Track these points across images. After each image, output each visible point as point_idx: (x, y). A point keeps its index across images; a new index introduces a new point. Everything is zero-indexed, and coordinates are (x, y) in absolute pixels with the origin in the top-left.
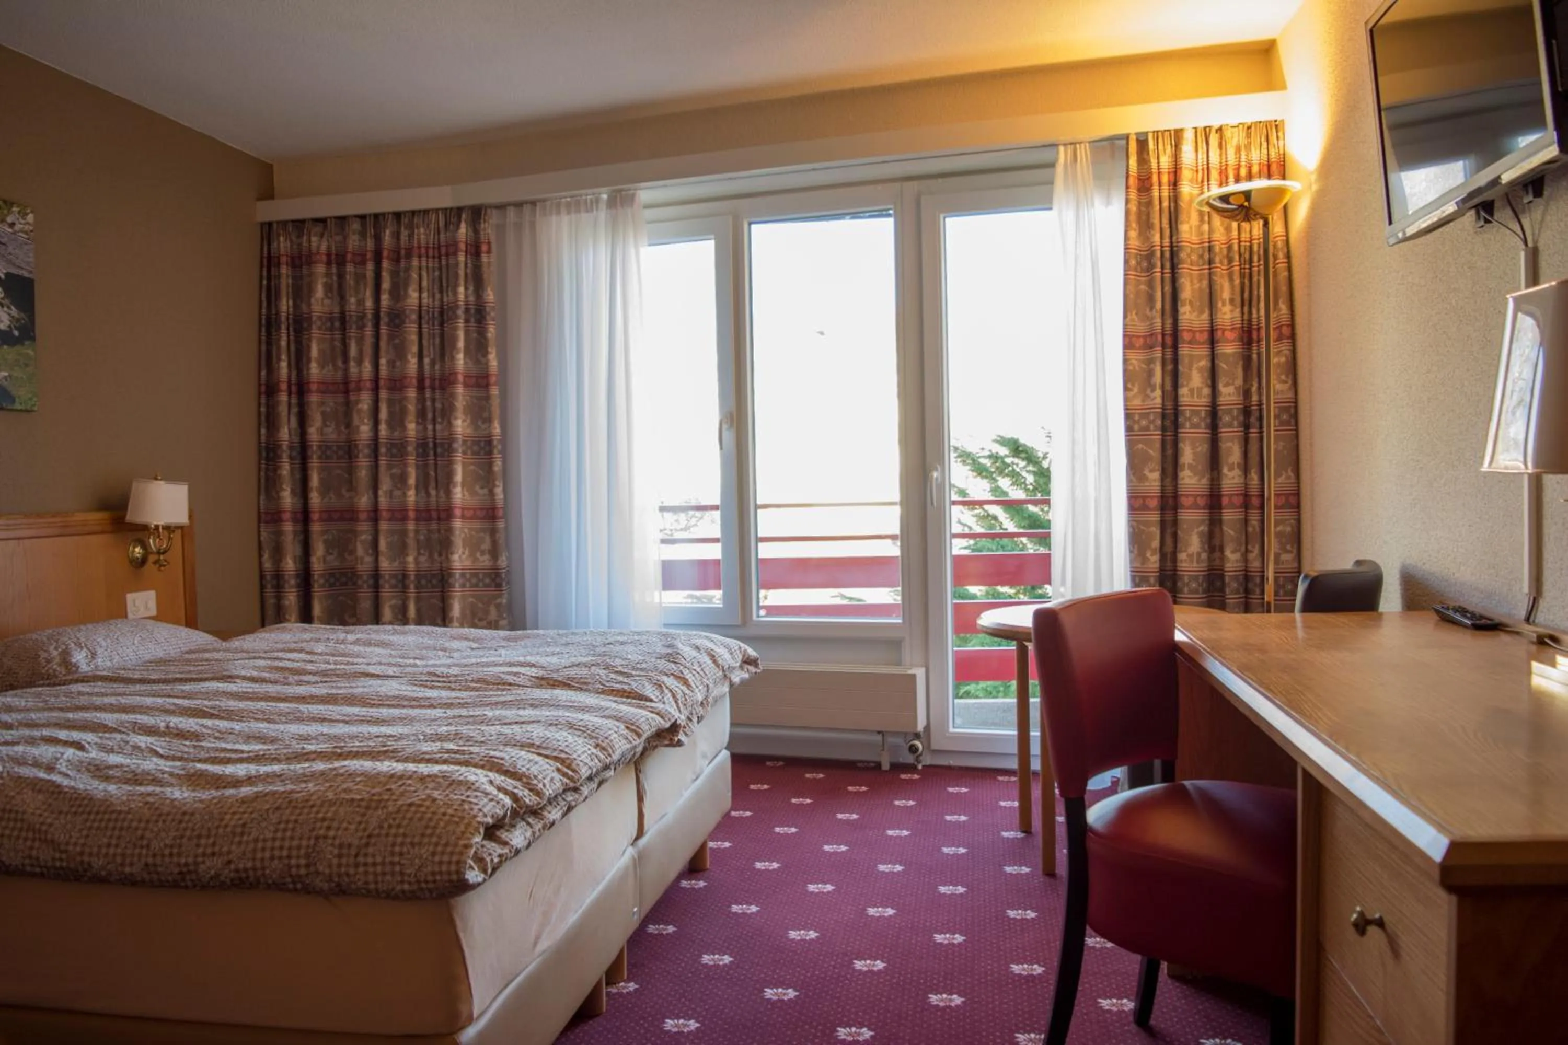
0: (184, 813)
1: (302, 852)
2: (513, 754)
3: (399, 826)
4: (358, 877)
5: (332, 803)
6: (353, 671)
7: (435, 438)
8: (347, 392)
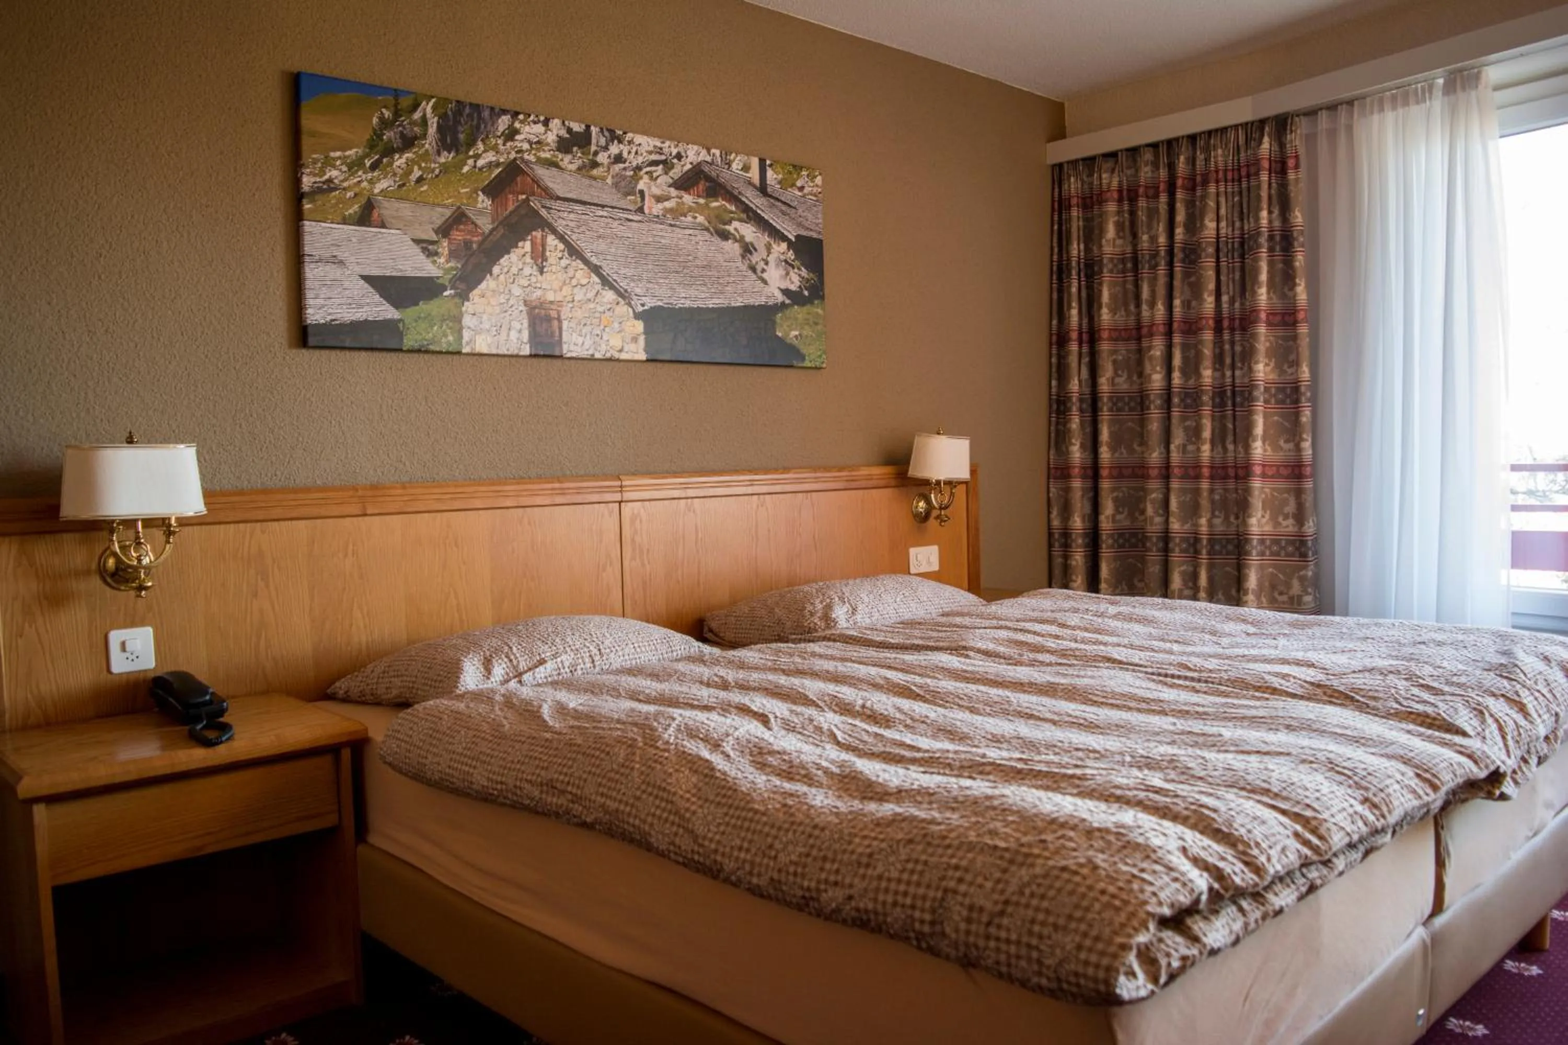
0: (815, 827)
1: (928, 904)
2: (1232, 805)
3: (1043, 897)
4: (987, 952)
5: (971, 847)
6: (1095, 653)
7: (1233, 386)
8: (1139, 339)
